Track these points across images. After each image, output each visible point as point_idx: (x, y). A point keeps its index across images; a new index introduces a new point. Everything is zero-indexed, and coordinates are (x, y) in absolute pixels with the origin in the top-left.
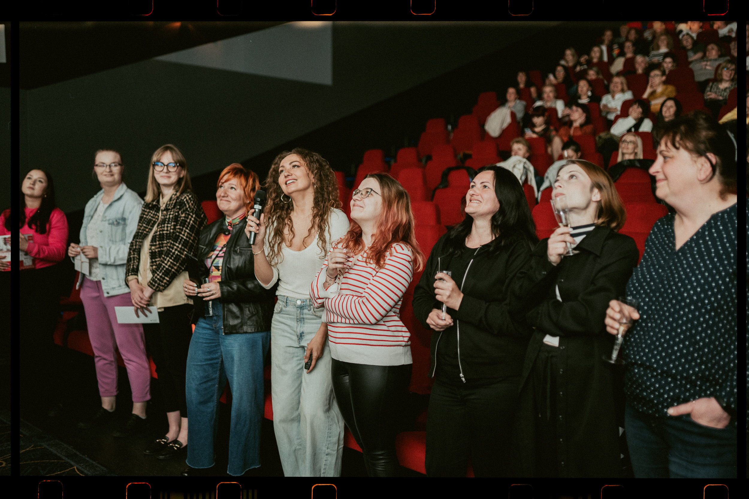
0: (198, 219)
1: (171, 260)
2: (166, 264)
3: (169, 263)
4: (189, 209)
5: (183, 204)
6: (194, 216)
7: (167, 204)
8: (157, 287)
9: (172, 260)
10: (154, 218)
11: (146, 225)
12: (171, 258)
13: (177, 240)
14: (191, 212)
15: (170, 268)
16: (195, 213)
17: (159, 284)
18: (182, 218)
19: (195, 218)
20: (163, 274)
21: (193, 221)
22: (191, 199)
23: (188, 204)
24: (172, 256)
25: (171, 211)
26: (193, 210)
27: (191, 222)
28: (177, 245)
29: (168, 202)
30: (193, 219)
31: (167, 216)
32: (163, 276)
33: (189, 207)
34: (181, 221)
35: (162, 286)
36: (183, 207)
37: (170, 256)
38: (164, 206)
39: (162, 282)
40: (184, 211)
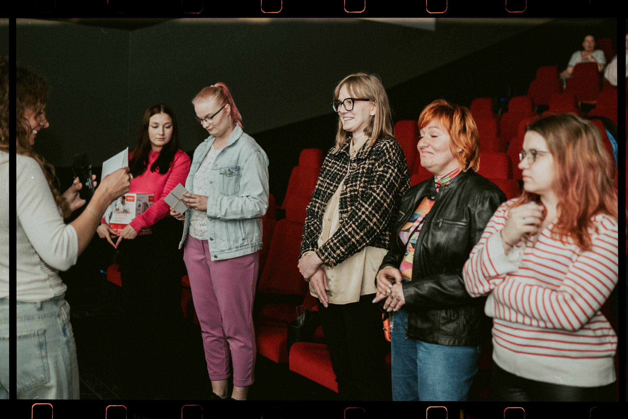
0: (400, 176)
1: (353, 226)
2: (346, 230)
3: (351, 229)
4: (389, 161)
5: (382, 154)
6: (396, 170)
7: (359, 153)
8: (327, 258)
9: (356, 226)
10: (341, 171)
11: (330, 180)
12: (354, 223)
13: (368, 200)
14: (391, 165)
15: (350, 236)
16: (398, 166)
17: (329, 254)
18: (378, 173)
19: (396, 174)
20: (338, 242)
21: (394, 178)
22: (393, 146)
23: (389, 153)
24: (357, 220)
25: (365, 164)
26: (395, 161)
27: (392, 178)
28: (366, 206)
29: (360, 150)
30: (394, 174)
31: (359, 169)
32: (338, 244)
33: (390, 158)
34: (377, 176)
35: (333, 258)
36: (381, 158)
37: (354, 220)
38: (355, 156)
39: (335, 252)
40: (382, 163)
